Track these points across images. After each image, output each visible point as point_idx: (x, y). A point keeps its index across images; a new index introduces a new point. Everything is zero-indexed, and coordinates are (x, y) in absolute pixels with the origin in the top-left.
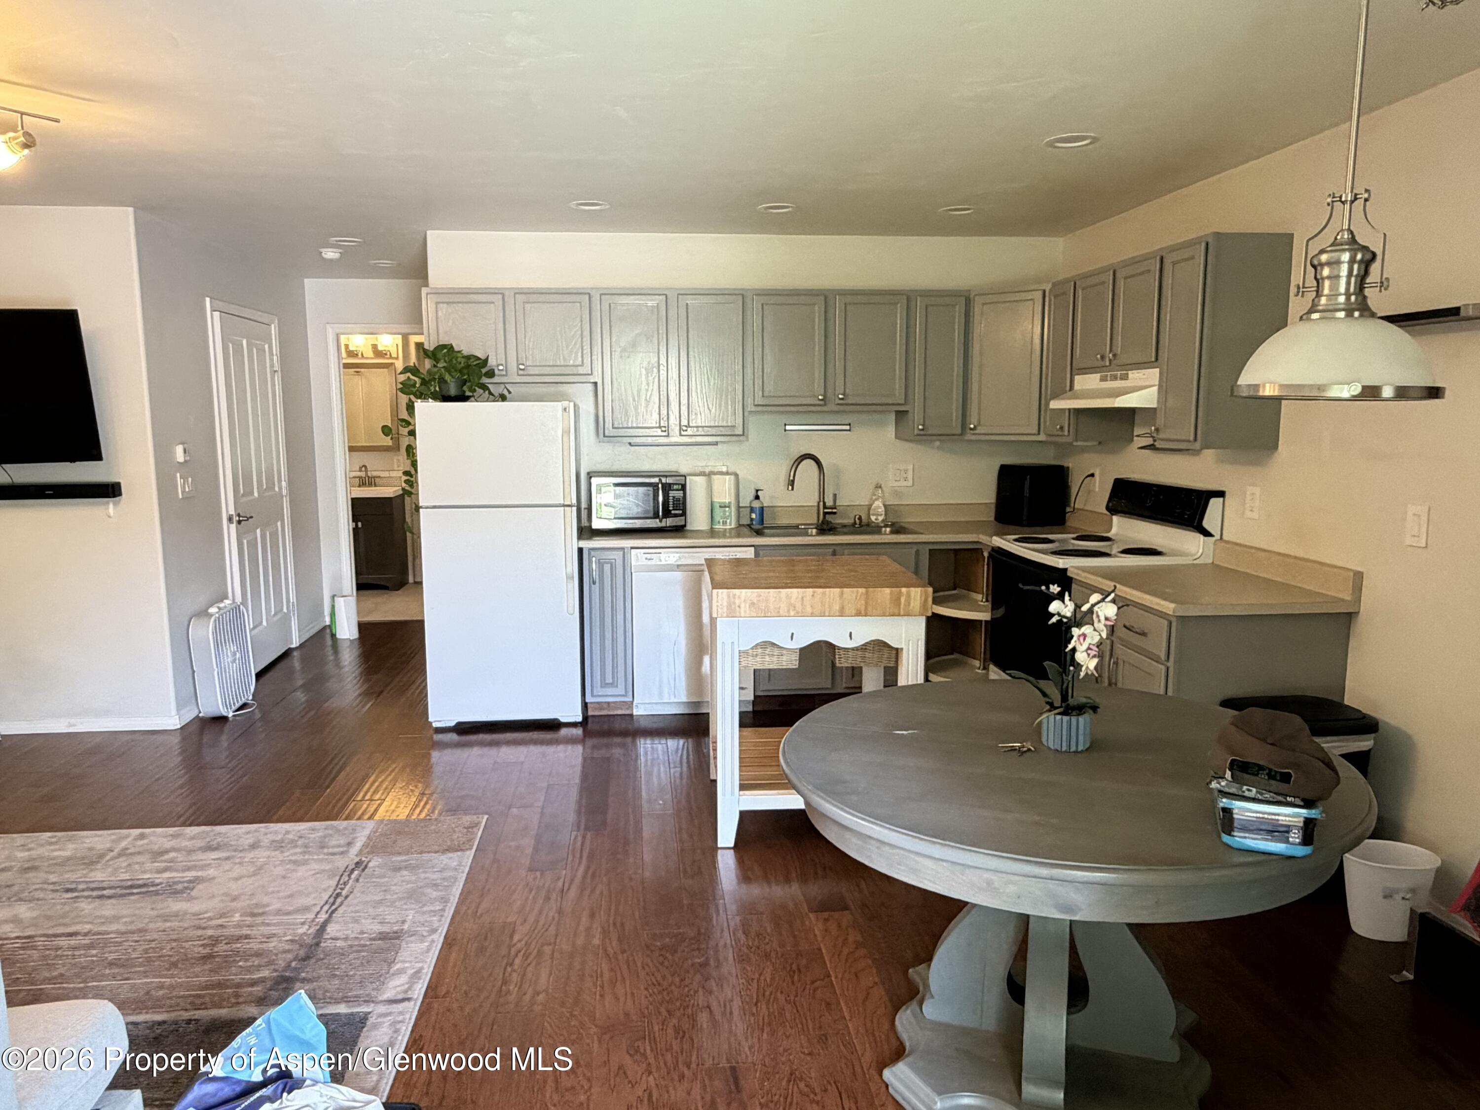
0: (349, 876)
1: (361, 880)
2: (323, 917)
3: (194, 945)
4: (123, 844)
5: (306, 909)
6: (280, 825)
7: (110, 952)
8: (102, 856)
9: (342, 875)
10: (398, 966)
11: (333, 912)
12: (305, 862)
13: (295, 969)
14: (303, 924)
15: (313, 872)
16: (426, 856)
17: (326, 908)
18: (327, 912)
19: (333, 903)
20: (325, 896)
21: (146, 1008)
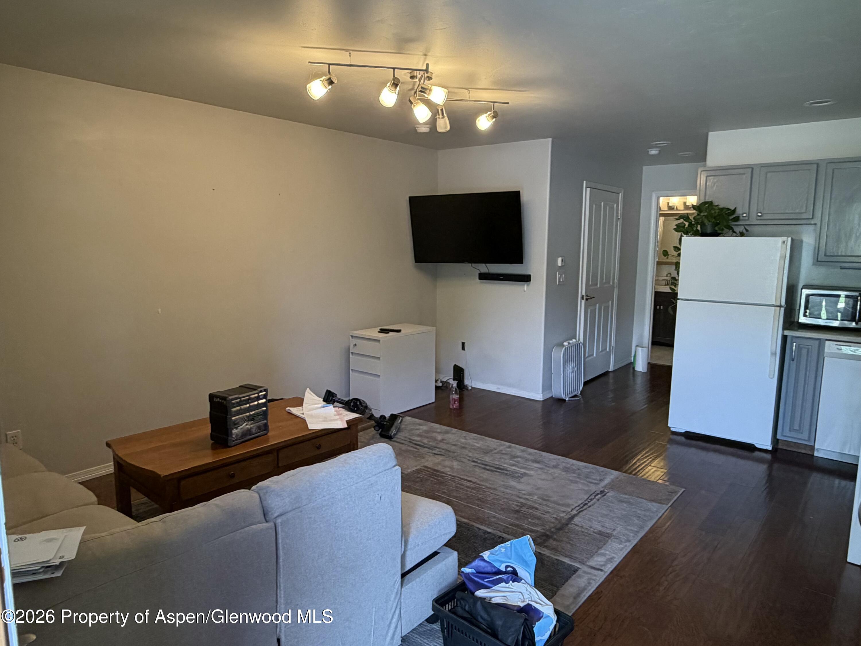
0: (595, 496)
1: (600, 500)
2: (575, 512)
3: (513, 504)
4: (501, 448)
5: (568, 506)
6: (570, 460)
7: (480, 494)
8: (491, 451)
9: (591, 495)
10: (603, 551)
11: (580, 512)
12: (576, 482)
13: (553, 532)
14: (564, 512)
15: (578, 488)
16: (640, 500)
17: (578, 508)
18: (577, 511)
19: (582, 508)
20: (580, 502)
21: (486, 524)
